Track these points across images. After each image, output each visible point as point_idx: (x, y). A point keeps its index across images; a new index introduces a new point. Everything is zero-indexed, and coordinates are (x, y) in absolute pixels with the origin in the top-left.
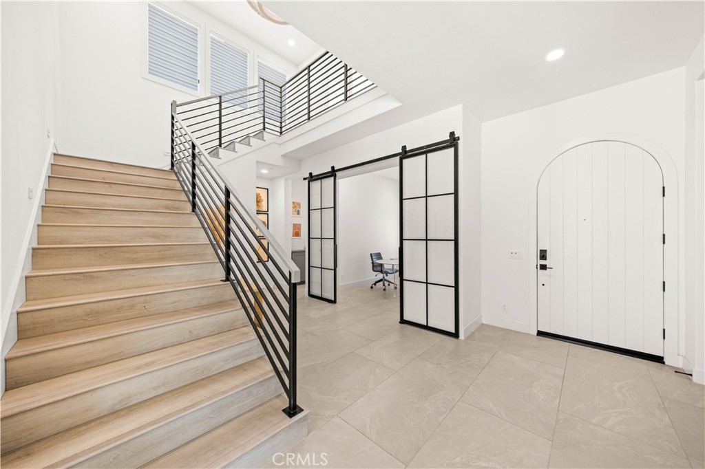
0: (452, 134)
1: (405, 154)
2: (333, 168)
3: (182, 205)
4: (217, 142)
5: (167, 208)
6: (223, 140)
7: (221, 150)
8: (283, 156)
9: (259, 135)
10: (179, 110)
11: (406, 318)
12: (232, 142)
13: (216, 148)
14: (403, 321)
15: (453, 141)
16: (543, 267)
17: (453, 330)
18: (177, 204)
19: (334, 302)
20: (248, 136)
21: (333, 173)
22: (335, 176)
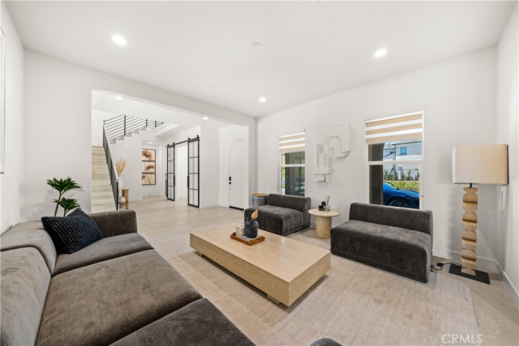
0: (198, 136)
1: (189, 141)
2: (174, 143)
3: (104, 161)
4: (124, 134)
5: (98, 162)
6: (126, 133)
7: (125, 137)
8: (156, 137)
9: (144, 129)
10: (106, 123)
11: (190, 203)
12: (130, 133)
13: (122, 136)
14: (189, 205)
15: (198, 139)
16: (230, 183)
17: (197, 205)
18: (102, 160)
19: (174, 200)
20: (138, 130)
21: (174, 145)
22: (174, 146)
